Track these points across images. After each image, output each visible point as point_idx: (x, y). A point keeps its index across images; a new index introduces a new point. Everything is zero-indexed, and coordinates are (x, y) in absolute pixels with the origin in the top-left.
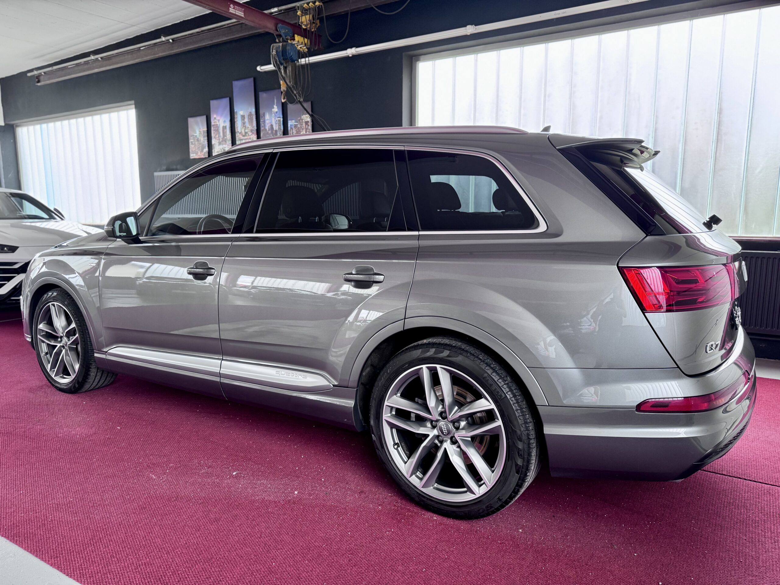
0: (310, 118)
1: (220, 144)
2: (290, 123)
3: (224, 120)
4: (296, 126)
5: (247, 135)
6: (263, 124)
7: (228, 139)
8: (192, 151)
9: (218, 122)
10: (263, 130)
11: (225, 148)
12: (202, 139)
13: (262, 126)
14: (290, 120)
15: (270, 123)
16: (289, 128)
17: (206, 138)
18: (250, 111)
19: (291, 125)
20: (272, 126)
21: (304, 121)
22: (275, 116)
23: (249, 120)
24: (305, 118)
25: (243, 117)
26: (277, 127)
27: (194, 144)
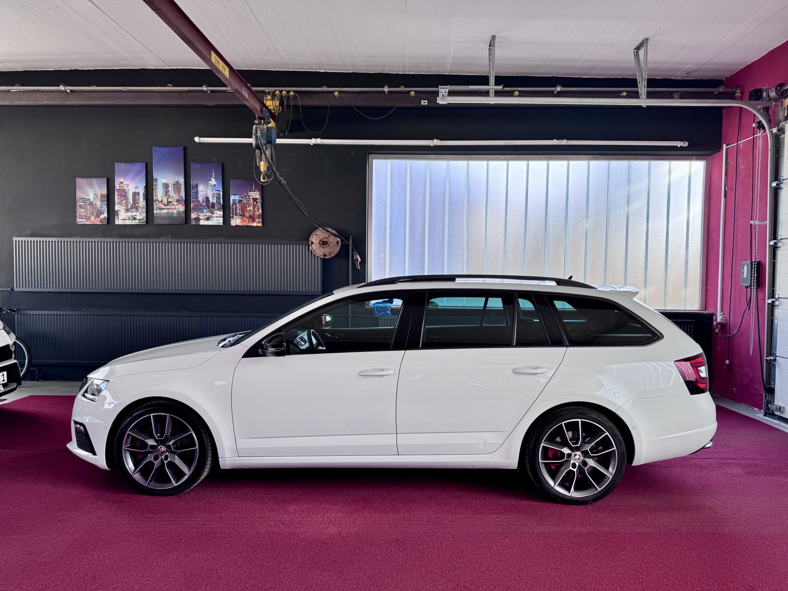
0: (259, 195)
1: (127, 210)
2: (232, 198)
3: (136, 186)
4: (240, 201)
5: (171, 204)
6: (195, 195)
7: (142, 206)
8: (79, 215)
9: (127, 187)
10: (194, 202)
11: (136, 216)
12: (99, 203)
13: (194, 198)
14: (232, 195)
15: (205, 195)
16: (231, 203)
17: (106, 203)
18: (177, 180)
19: (233, 200)
20: (207, 198)
21: (251, 197)
22: (212, 188)
23: (174, 189)
24: (253, 195)
25: (166, 186)
26: (215, 200)
27: (84, 208)
